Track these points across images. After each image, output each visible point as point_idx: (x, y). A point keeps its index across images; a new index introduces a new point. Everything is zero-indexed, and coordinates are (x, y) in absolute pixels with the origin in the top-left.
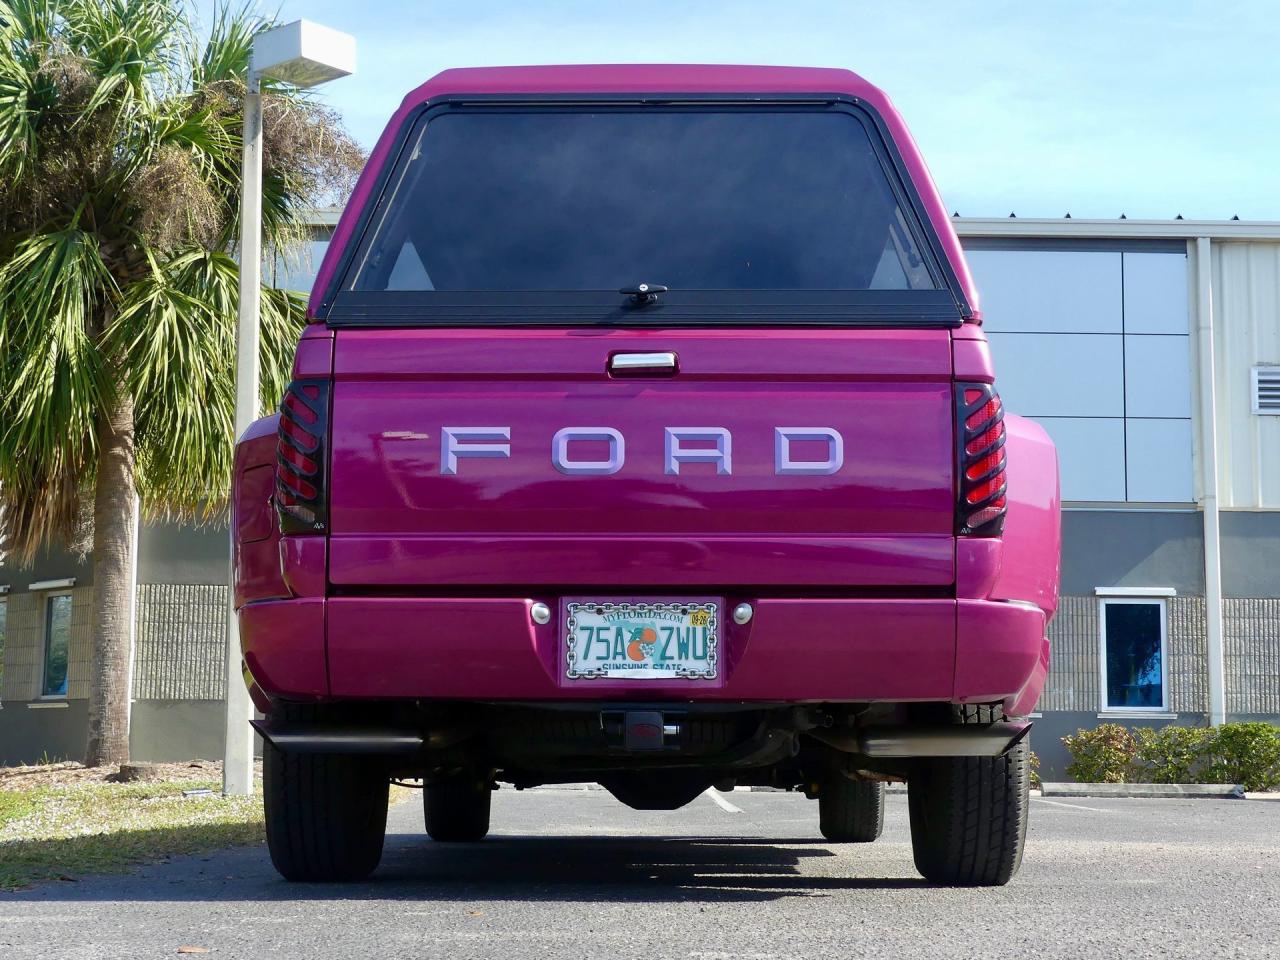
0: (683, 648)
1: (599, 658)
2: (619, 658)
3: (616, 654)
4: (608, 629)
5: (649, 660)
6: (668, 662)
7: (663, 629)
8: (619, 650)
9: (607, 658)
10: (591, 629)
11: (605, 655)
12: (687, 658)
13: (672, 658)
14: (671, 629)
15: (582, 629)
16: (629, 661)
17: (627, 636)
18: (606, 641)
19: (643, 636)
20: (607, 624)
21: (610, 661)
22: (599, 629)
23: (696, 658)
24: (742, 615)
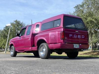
5: (77, 47)
20: (75, 45)
24: (80, 45)
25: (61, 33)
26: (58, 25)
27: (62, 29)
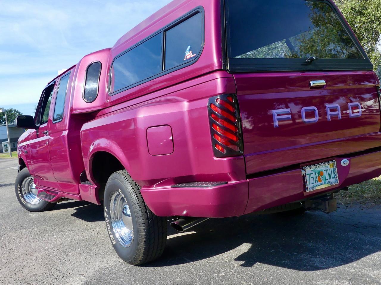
0: (329, 175)
1: (312, 183)
2: (317, 182)
3: (316, 181)
4: (312, 173)
5: (323, 182)
6: (327, 181)
7: (325, 170)
8: (316, 180)
9: (314, 183)
10: (309, 174)
11: (313, 182)
12: (331, 178)
13: (328, 179)
14: (326, 170)
15: (307, 175)
16: (319, 183)
17: (317, 175)
18: (313, 177)
19: (320, 174)
20: (312, 172)
21: (315, 184)
22: (311, 174)
23: (333, 178)
24: (345, 162)
25: (211, 113)
26: (189, 54)
27: (218, 75)
